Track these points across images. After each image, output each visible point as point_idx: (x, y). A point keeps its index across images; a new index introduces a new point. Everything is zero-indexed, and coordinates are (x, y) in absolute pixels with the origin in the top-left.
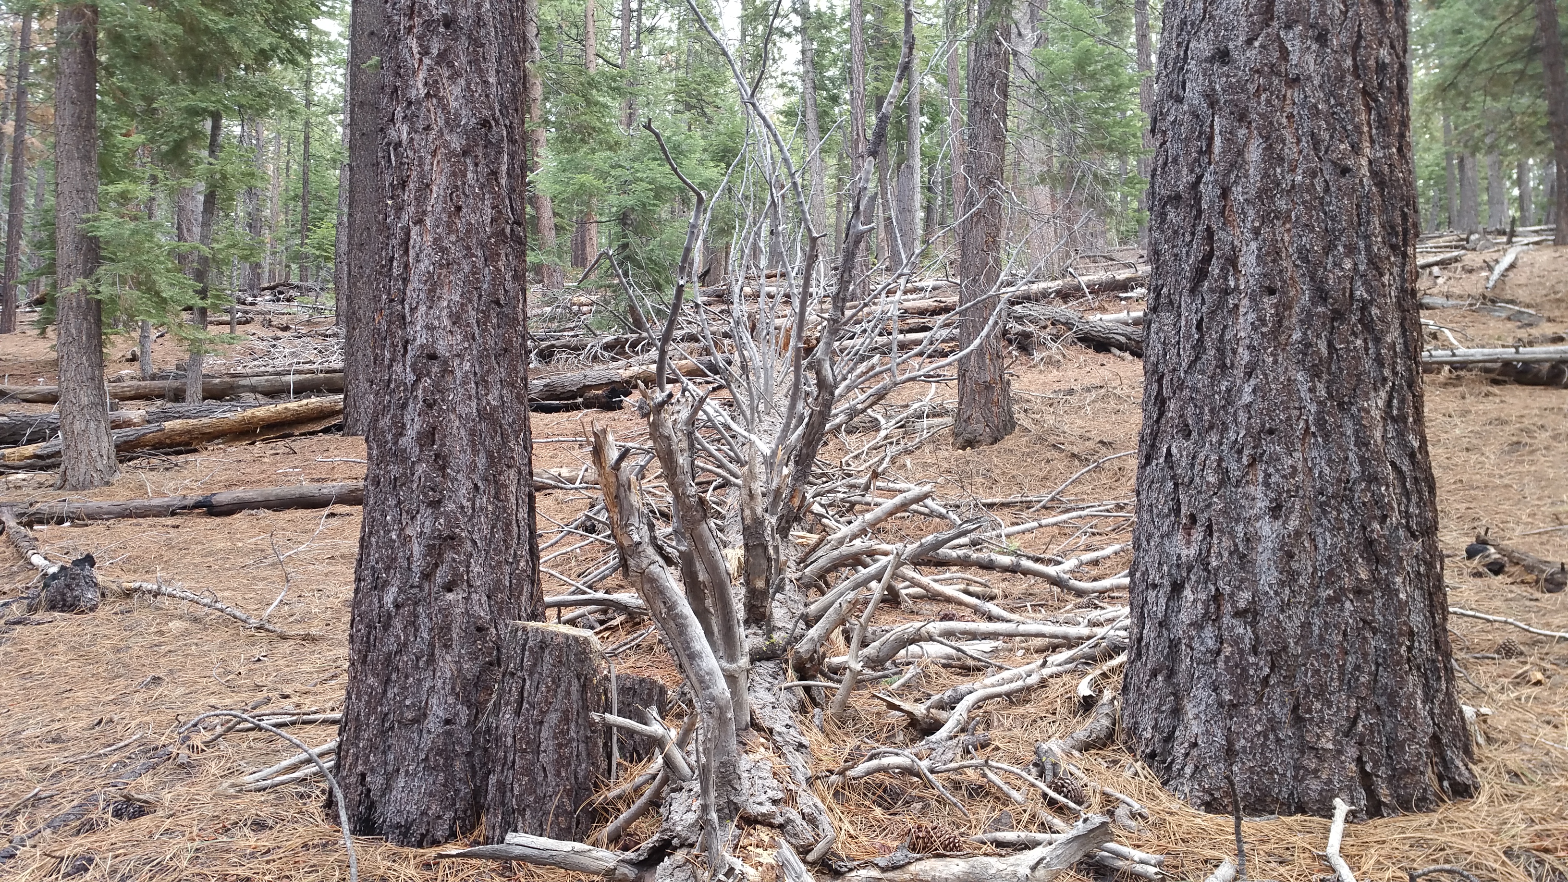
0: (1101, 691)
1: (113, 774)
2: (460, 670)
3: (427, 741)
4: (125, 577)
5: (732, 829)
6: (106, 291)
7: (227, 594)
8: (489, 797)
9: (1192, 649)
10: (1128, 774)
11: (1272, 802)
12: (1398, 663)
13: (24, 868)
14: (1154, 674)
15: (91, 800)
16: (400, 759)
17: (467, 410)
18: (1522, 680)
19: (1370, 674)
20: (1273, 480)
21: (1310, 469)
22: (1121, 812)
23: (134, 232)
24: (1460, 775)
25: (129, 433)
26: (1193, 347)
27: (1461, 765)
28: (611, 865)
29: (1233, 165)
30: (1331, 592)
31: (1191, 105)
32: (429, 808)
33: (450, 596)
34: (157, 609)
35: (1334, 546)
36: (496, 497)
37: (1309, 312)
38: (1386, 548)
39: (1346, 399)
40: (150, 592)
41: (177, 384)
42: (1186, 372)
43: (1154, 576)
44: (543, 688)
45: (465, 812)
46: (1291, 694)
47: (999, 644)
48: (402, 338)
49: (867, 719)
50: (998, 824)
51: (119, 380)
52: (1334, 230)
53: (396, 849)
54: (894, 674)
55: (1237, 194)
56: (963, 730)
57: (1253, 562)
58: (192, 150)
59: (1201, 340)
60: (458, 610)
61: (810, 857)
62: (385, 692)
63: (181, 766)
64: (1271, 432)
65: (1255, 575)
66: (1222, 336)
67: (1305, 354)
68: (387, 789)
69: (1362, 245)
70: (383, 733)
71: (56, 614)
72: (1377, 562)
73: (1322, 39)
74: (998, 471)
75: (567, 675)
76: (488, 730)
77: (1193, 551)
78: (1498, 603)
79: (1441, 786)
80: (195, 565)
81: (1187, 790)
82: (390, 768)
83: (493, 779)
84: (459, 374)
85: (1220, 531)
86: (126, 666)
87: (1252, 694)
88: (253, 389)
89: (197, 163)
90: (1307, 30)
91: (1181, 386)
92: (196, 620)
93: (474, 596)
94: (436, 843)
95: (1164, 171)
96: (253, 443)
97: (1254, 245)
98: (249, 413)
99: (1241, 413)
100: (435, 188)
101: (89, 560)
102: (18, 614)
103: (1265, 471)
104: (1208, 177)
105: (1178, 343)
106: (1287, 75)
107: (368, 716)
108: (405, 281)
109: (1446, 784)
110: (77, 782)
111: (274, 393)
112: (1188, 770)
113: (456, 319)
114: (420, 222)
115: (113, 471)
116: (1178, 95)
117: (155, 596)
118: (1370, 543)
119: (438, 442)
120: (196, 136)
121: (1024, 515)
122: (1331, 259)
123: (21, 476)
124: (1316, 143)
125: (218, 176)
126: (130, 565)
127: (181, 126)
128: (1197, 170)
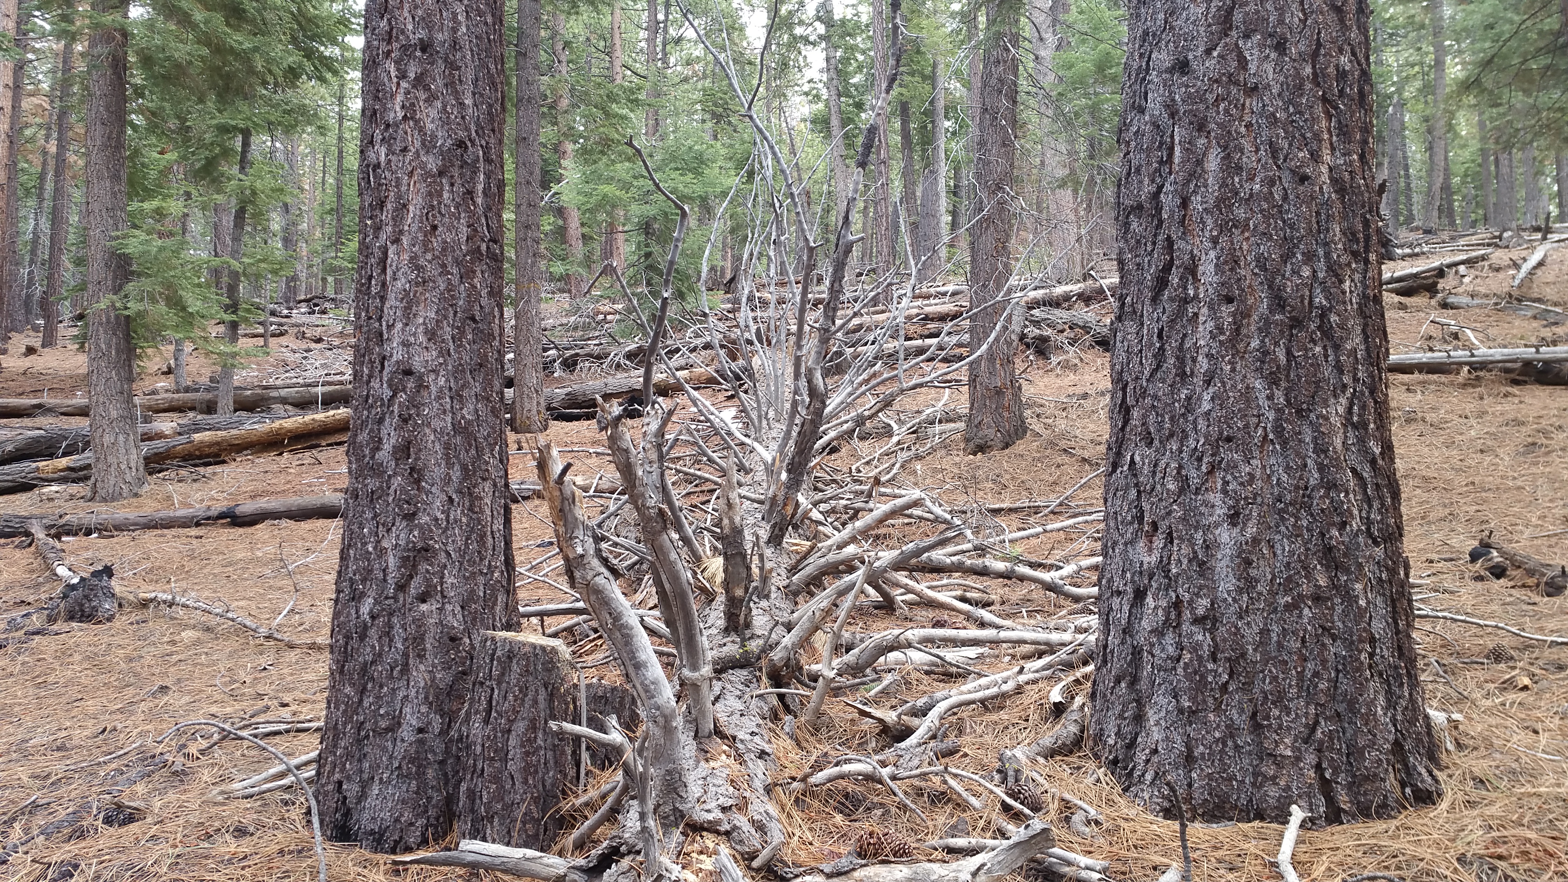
0: (1073, 698)
1: (110, 782)
2: (433, 680)
3: (400, 749)
4: (145, 587)
5: (677, 835)
6: (134, 306)
7: (242, 603)
8: (461, 804)
9: (1153, 656)
10: (1090, 780)
11: (1231, 808)
12: (1358, 670)
13: (13, 875)
14: (1118, 681)
15: (86, 807)
16: (377, 766)
17: (442, 424)
18: (1508, 685)
19: (1329, 680)
20: (1230, 487)
21: (1269, 476)
22: (1078, 818)
23: (161, 249)
24: (1423, 781)
25: (159, 445)
26: (1154, 356)
27: (1423, 771)
28: (561, 872)
29: (1192, 175)
30: (1289, 599)
31: (1152, 115)
32: (402, 815)
33: (424, 607)
34: (172, 618)
35: (1292, 553)
36: (471, 509)
37: (1267, 320)
38: (1345, 555)
39: (1305, 406)
40: (165, 602)
41: (209, 396)
42: (1148, 380)
43: (1118, 584)
44: (511, 697)
45: (437, 819)
46: (1250, 700)
47: (985, 650)
48: (379, 354)
49: (841, 725)
50: (954, 831)
51: (154, 392)
52: (1292, 238)
53: (368, 854)
54: (873, 681)
55: (1196, 204)
56: (934, 737)
57: (1212, 569)
58: (224, 168)
59: (1162, 349)
60: (432, 621)
61: (755, 864)
62: (361, 701)
63: (175, 773)
64: (1229, 439)
65: (1214, 582)
66: (1182, 344)
67: (1263, 362)
68: (362, 796)
69: (1321, 252)
70: (359, 741)
71: (74, 624)
72: (1337, 569)
73: (1281, 47)
74: (1008, 476)
75: (534, 684)
76: (460, 739)
77: (1154, 559)
78: (1495, 607)
79: (1403, 793)
80: (215, 575)
81: (1147, 797)
82: (365, 776)
83: (464, 787)
84: (433, 389)
85: (1180, 538)
86: (136, 675)
87: (1210, 700)
88: (284, 401)
89: (229, 179)
90: (1265, 39)
91: (1144, 393)
92: (208, 629)
93: (447, 606)
94: (408, 849)
95: (1127, 182)
96: (281, 454)
97: (1212, 254)
98: (277, 424)
99: (1200, 421)
100: (411, 208)
101: (108, 571)
102: (38, 625)
103: (1223, 478)
104: (1168, 187)
105: (1141, 351)
106: (1245, 84)
107: (345, 724)
108: (383, 299)
109: (1408, 790)
110: (75, 789)
111: (304, 404)
112: (1149, 777)
113: (431, 335)
114: (396, 241)
115: (141, 482)
116: (1140, 106)
117: (170, 606)
118: (1329, 549)
119: (413, 456)
120: (226, 153)
121: (1032, 520)
122: (1289, 266)
123: (55, 488)
124: (1274, 151)
125: (248, 192)
126: (153, 575)
127: (212, 144)
128: (1158, 180)
